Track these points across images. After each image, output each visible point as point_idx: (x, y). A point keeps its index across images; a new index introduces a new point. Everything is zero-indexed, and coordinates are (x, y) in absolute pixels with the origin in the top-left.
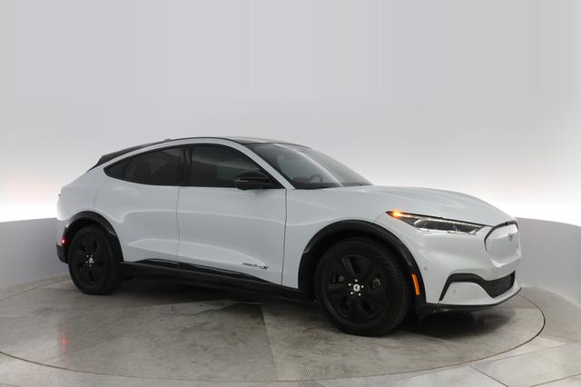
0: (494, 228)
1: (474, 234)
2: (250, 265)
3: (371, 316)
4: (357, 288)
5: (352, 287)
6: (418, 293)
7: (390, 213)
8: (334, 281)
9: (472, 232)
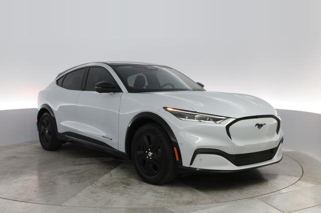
0: (238, 120)
1: (220, 123)
2: (105, 137)
3: (156, 172)
4: (150, 154)
5: (148, 153)
6: (178, 159)
7: (165, 108)
8: (142, 149)
9: (218, 122)
